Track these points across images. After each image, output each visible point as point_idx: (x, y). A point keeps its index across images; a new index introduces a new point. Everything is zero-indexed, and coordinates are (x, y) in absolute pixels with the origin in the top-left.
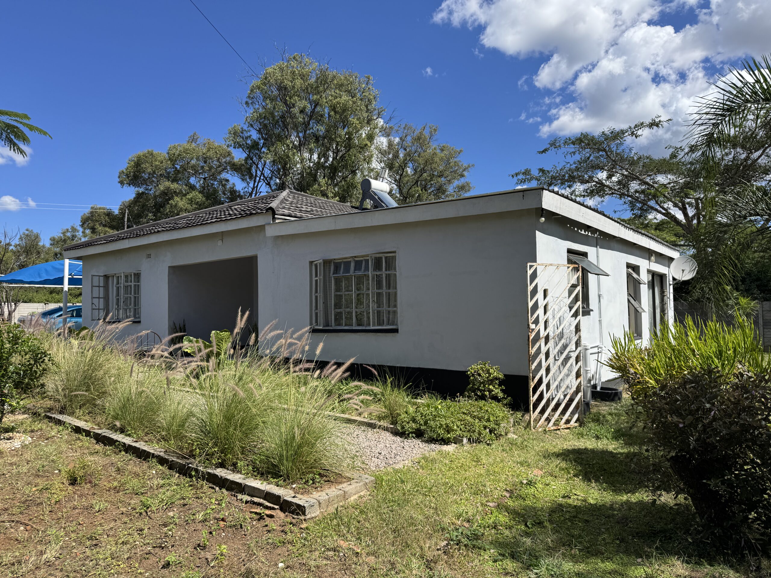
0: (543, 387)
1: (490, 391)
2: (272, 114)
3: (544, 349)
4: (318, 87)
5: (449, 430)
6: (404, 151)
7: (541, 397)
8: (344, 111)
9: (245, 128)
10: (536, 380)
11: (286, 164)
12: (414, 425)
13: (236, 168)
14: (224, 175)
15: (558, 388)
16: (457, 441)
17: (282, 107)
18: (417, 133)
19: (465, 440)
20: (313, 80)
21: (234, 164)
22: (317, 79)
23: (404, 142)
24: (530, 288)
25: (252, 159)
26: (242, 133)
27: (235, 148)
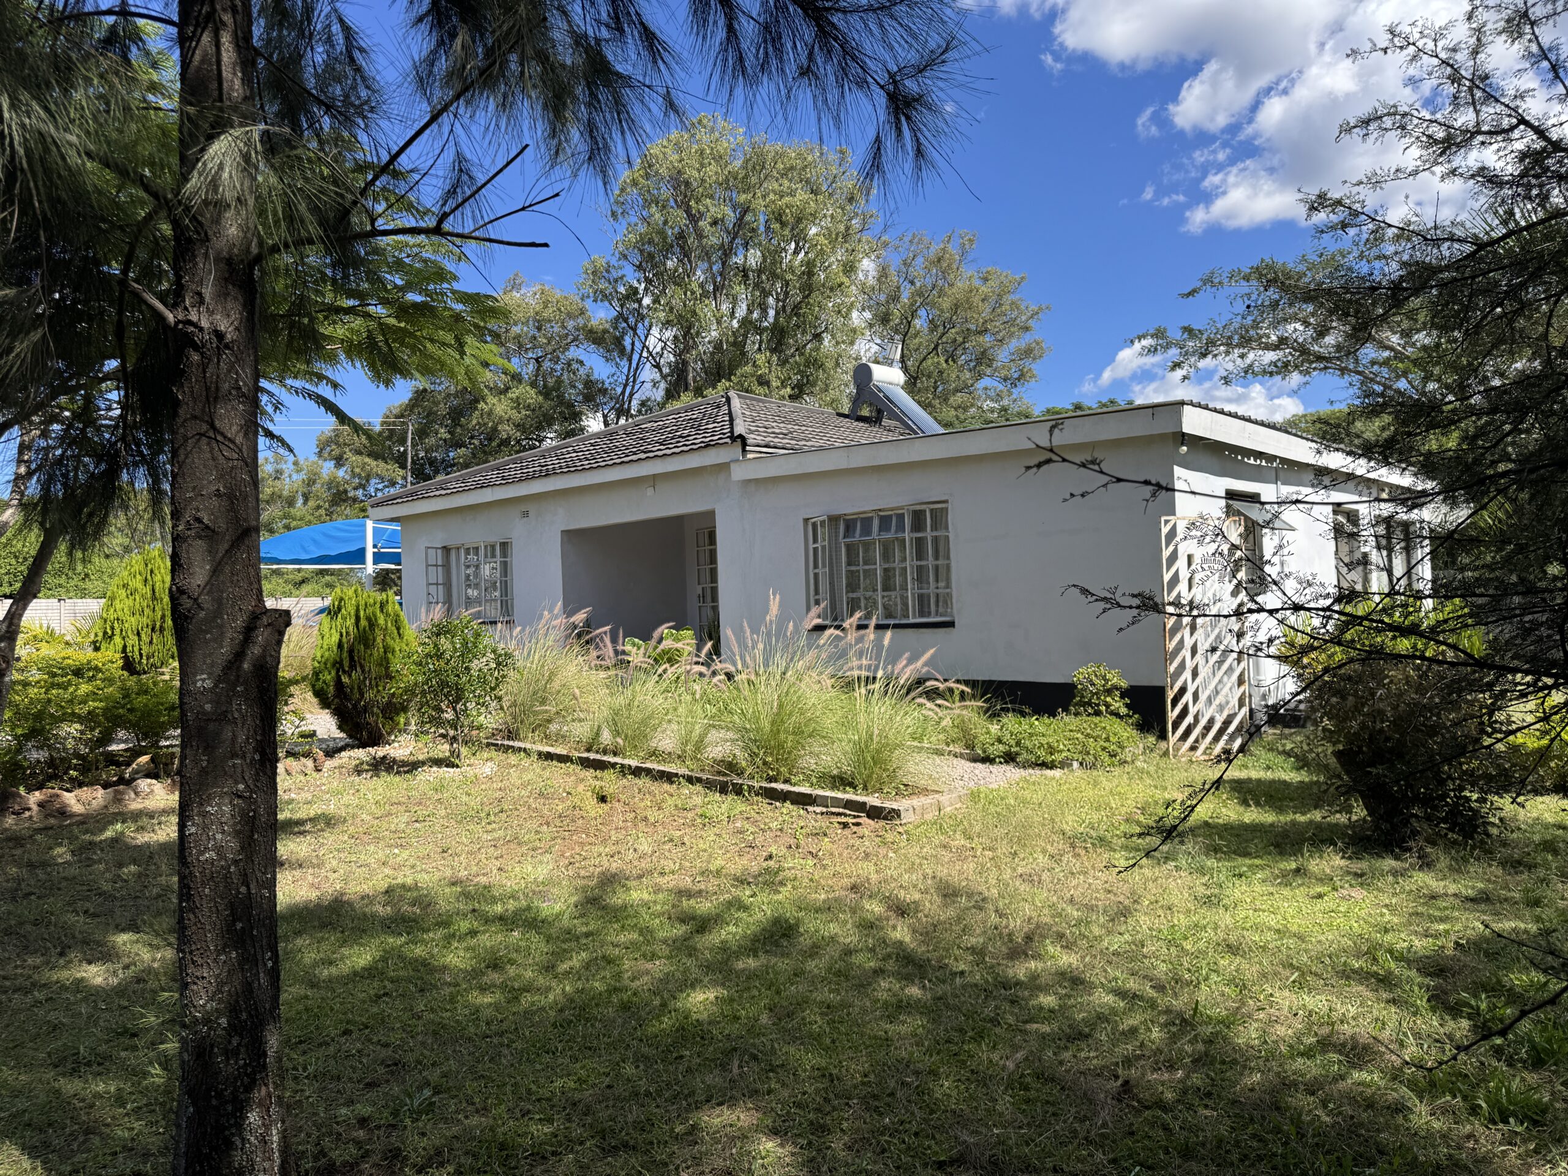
0: (1188, 697)
1: (1107, 706)
2: (662, 233)
3: (1188, 642)
4: (746, 176)
5: (1051, 750)
6: (909, 286)
7: (1185, 712)
8: (799, 220)
9: (614, 261)
10: (1176, 689)
11: (689, 328)
12: (1001, 747)
13: (596, 338)
14: (573, 353)
15: (1209, 701)
16: (1064, 764)
17: (679, 217)
18: (935, 249)
19: (1075, 765)
20: (738, 164)
21: (591, 331)
22: (747, 161)
23: (911, 269)
24: (1166, 553)
25: (626, 320)
26: (608, 271)
27: (595, 301)
